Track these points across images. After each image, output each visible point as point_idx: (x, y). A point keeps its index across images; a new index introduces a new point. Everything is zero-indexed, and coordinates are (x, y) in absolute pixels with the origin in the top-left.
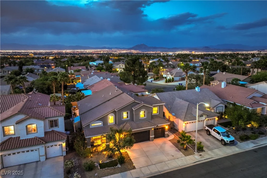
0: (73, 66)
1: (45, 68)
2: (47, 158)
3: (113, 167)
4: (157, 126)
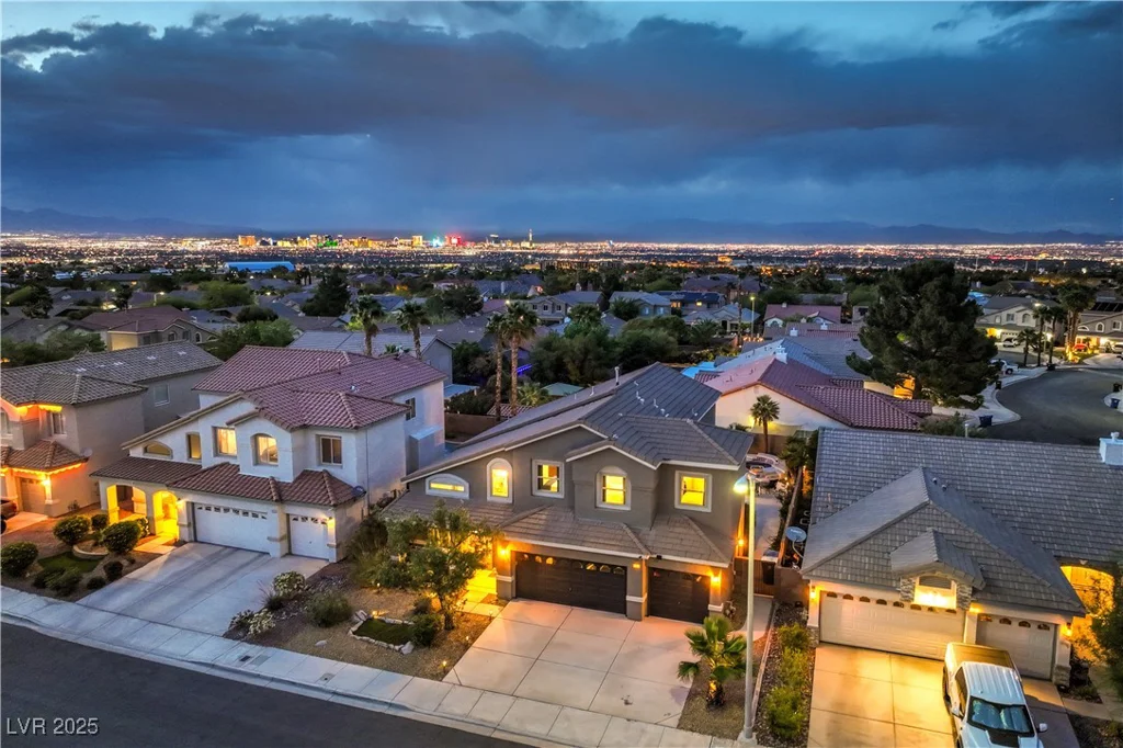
0: (788, 304)
1: (699, 304)
3: (385, 644)
4: (659, 558)
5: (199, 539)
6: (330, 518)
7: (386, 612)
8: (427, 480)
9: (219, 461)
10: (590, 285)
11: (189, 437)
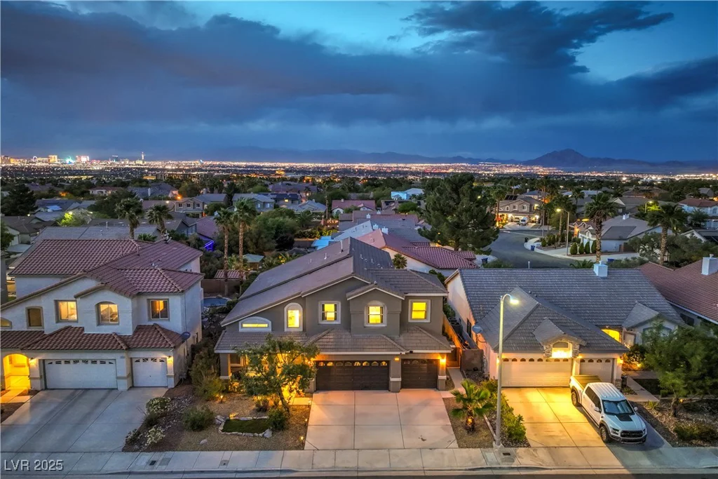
0: (345, 199)
1: (287, 201)
2: (135, 385)
3: (251, 435)
4: (411, 352)
5: (49, 386)
6: (170, 357)
7: (237, 414)
8: (240, 323)
9: (61, 326)
10: (216, 191)
11: (29, 311)
